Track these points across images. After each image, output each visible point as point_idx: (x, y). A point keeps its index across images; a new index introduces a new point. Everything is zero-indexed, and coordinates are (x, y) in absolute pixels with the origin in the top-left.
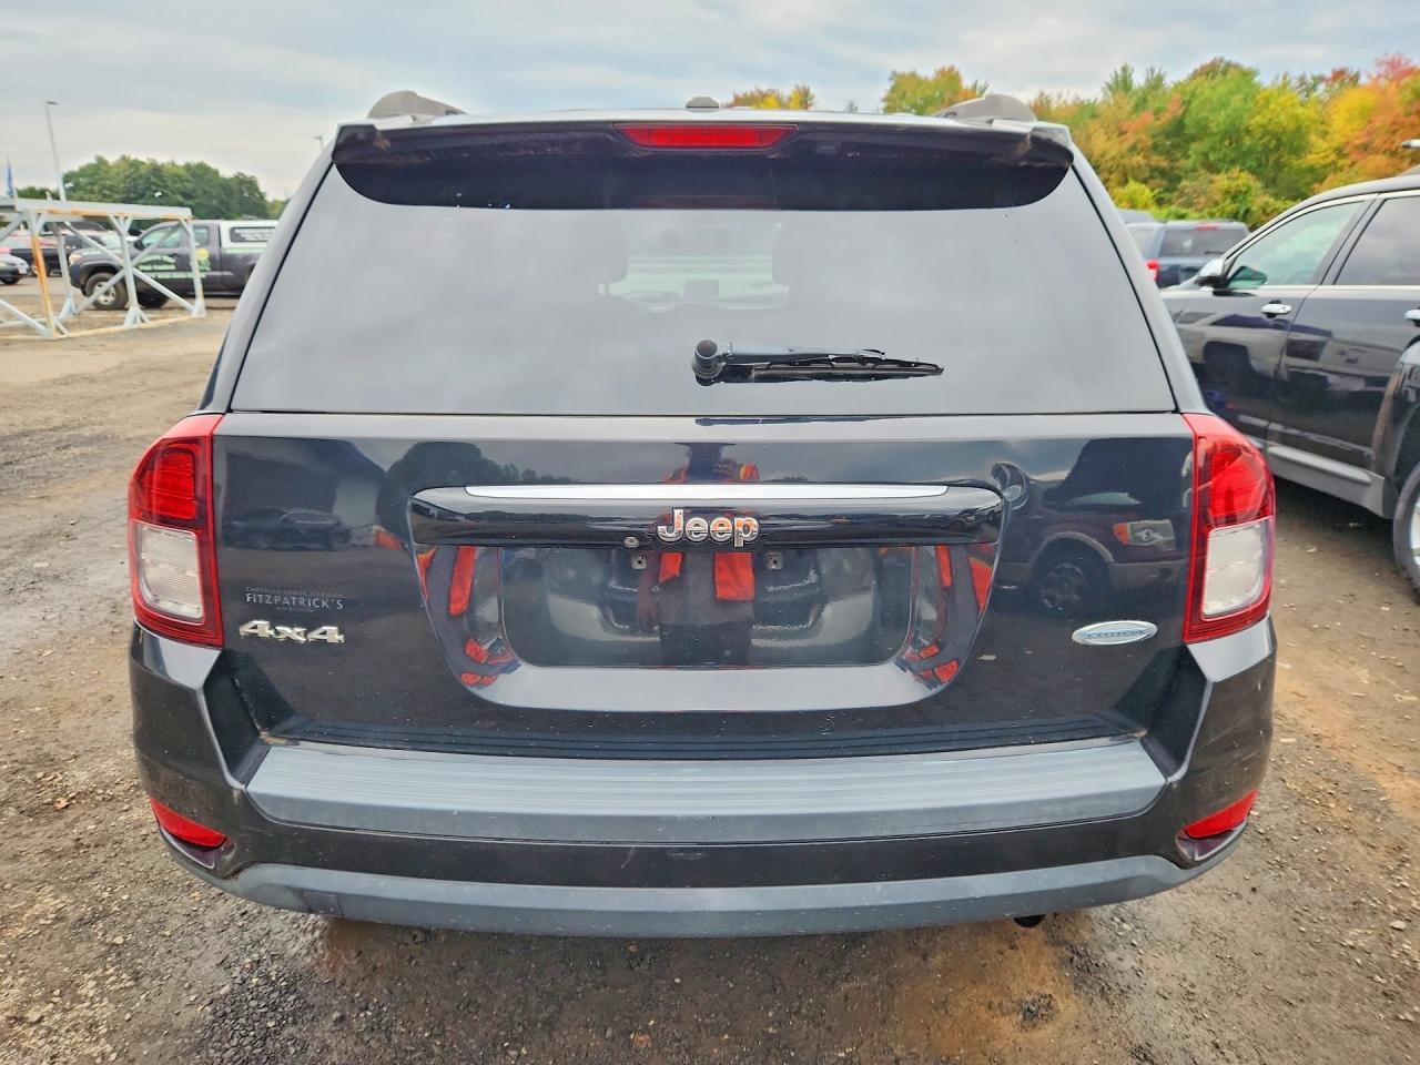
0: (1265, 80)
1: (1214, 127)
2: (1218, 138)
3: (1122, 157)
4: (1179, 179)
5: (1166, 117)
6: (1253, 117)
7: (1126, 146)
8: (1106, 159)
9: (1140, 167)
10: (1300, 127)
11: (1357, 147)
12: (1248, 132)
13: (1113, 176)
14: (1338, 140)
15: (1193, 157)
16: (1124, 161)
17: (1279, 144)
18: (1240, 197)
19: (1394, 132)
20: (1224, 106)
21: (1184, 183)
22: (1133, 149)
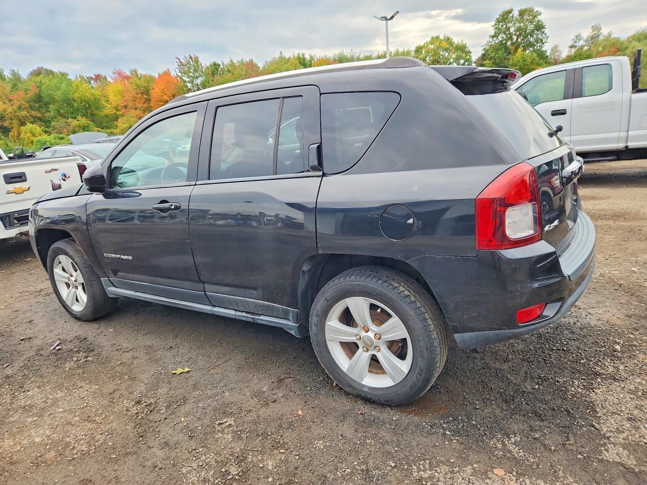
0: (72, 77)
1: (57, 97)
2: (60, 103)
3: (16, 112)
4: (49, 122)
5: (31, 94)
6: (74, 94)
7: (15, 107)
8: (7, 113)
9: (26, 116)
10: (96, 98)
11: (122, 107)
12: (74, 100)
13: (14, 121)
14: (114, 104)
15: (52, 112)
16: (18, 114)
17: (90, 106)
18: (86, 128)
19: (135, 101)
20: (59, 89)
21: (53, 123)
22: (20, 108)
